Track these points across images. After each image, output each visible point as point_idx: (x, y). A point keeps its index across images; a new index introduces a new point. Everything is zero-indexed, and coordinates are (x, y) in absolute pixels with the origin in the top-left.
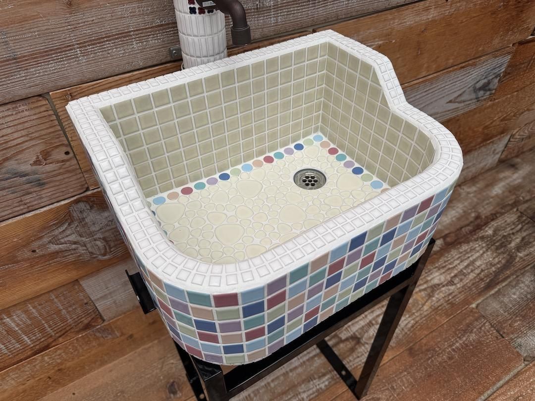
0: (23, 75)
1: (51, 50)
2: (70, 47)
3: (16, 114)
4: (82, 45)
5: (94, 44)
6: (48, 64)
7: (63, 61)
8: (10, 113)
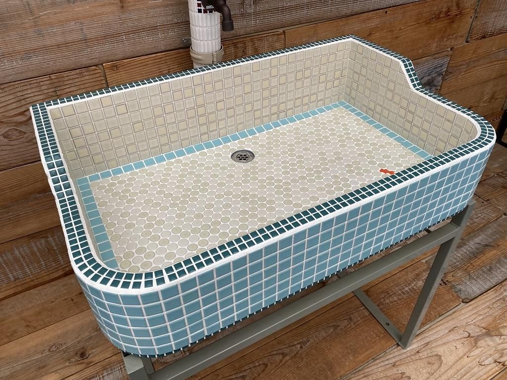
0: (89, 51)
1: (107, 36)
2: (119, 34)
3: (81, 77)
4: (127, 33)
5: (134, 33)
6: (104, 45)
7: (114, 43)
8: (77, 77)
